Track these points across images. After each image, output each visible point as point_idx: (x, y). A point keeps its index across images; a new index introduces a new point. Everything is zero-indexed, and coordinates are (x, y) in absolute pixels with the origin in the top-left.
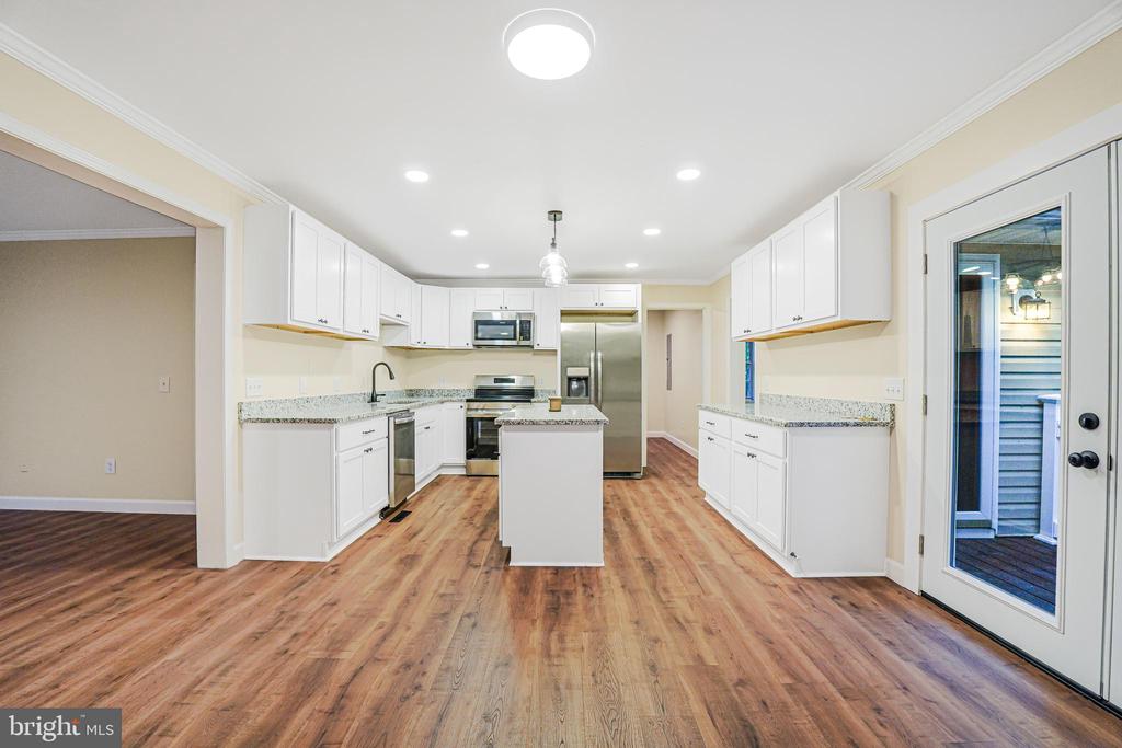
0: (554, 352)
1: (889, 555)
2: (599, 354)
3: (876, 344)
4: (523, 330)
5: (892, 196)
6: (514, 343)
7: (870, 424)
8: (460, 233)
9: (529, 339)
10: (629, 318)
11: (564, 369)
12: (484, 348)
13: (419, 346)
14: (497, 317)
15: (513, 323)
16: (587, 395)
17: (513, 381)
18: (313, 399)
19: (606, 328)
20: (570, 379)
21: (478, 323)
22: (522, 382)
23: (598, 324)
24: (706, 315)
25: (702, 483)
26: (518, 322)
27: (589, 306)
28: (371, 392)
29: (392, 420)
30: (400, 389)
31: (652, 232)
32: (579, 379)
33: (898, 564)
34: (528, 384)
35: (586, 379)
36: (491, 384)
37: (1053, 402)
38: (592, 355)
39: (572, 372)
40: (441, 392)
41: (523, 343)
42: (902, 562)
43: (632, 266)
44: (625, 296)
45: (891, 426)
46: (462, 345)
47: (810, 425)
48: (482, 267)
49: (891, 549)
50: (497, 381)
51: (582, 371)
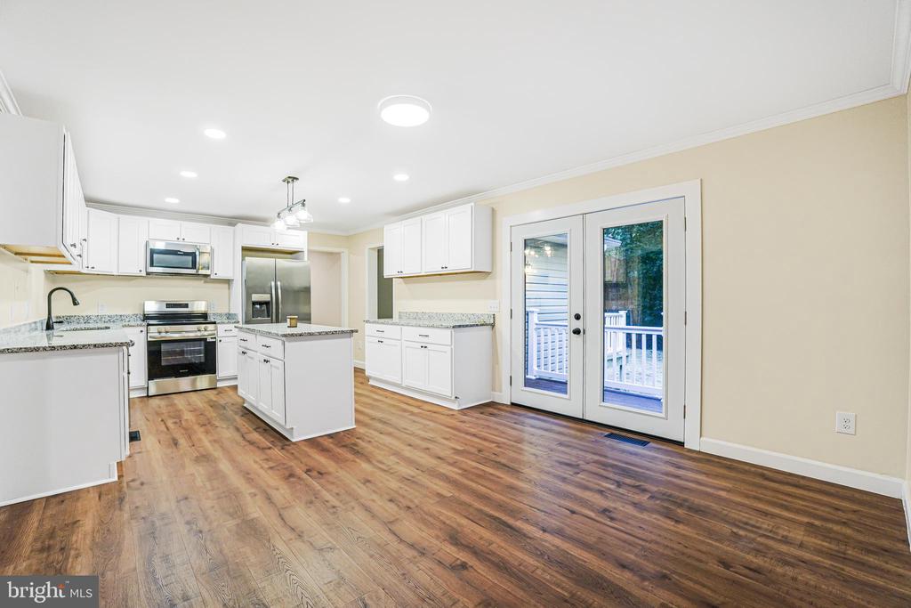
0: (228, 281)
1: (493, 390)
2: (279, 283)
3: (486, 283)
5: (493, 210)
6: (193, 271)
7: (482, 325)
8: (189, 174)
9: (208, 269)
10: (290, 256)
11: (248, 296)
13: (85, 271)
15: (192, 254)
16: (269, 317)
17: (187, 306)
19: (283, 263)
20: (254, 303)
21: (154, 252)
22: (196, 307)
23: (277, 260)
24: (344, 257)
26: (197, 253)
27: (266, 244)
31: (344, 200)
32: (261, 303)
33: (499, 393)
35: (267, 303)
36: (162, 309)
37: (533, 312)
38: (273, 284)
39: (255, 297)
40: (100, 318)
41: (201, 272)
42: (501, 392)
44: (295, 239)
45: (493, 325)
46: (136, 272)
47: (463, 326)
49: (494, 385)
50: (168, 306)
51: (266, 297)
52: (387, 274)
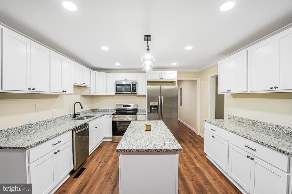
0: (145, 96)
4: (133, 88)
8: (105, 48)
9: (136, 91)
10: (171, 83)
11: (149, 103)
12: (119, 94)
13: (95, 94)
14: (124, 83)
15: (130, 85)
16: (157, 113)
17: (130, 106)
18: (37, 123)
19: (164, 87)
20: (151, 107)
21: (117, 85)
22: (133, 106)
23: (162, 86)
24: (198, 83)
25: (206, 151)
26: (131, 85)
27: (158, 79)
28: (74, 113)
29: (74, 131)
30: (89, 109)
31: (189, 48)
32: (154, 107)
34: (135, 107)
35: (157, 107)
36: (122, 107)
39: (152, 104)
40: (104, 110)
41: (133, 93)
43: (174, 64)
44: (171, 75)
46: (111, 93)
48: (118, 65)
50: (124, 106)
51: (156, 104)
52: (220, 92)
